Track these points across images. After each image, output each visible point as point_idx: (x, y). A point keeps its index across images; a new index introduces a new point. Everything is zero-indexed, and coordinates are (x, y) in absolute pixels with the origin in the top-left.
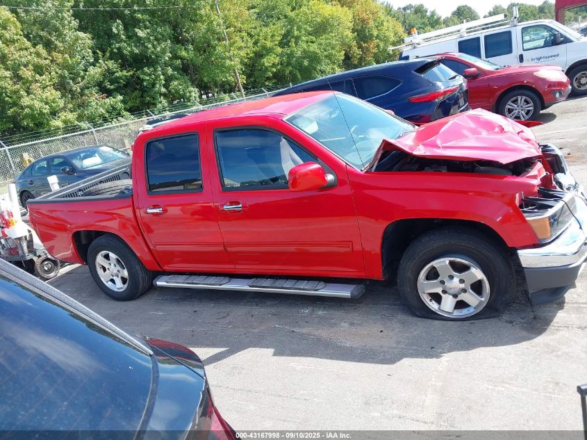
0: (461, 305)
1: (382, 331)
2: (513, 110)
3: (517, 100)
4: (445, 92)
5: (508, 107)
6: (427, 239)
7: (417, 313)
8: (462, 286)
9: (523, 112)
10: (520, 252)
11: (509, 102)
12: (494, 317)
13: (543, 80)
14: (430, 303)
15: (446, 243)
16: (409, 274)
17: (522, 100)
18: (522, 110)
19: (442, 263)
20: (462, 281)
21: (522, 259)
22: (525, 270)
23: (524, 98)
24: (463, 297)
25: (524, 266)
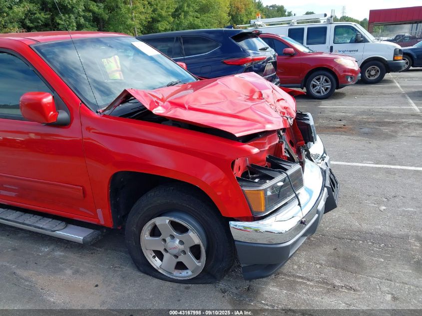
0: (180, 266)
1: (97, 286)
2: (316, 86)
3: (319, 79)
4: (253, 60)
5: (313, 82)
6: (153, 194)
7: (141, 269)
8: (182, 247)
9: (323, 89)
10: (232, 224)
11: (314, 79)
12: (210, 283)
13: (340, 66)
14: (153, 260)
15: (168, 201)
16: (134, 229)
17: (323, 78)
18: (323, 87)
19: (163, 222)
20: (181, 242)
21: (232, 231)
22: (236, 243)
23: (325, 77)
24: (181, 258)
25: (235, 238)
